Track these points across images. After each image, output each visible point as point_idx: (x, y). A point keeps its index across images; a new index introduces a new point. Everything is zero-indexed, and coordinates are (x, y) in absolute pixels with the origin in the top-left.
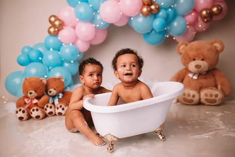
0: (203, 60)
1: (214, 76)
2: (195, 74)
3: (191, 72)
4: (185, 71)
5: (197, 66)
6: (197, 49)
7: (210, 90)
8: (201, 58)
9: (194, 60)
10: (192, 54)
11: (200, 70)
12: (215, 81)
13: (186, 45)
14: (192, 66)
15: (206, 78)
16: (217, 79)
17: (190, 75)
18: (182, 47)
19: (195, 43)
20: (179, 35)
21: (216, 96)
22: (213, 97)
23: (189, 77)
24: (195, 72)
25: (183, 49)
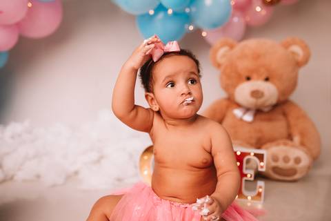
0: (267, 79)
1: (285, 115)
2: (247, 110)
3: (239, 106)
4: (225, 103)
5: (256, 94)
6: (257, 57)
7: (282, 148)
8: (264, 76)
9: (248, 79)
10: (244, 65)
11: (260, 101)
12: (289, 126)
13: (232, 47)
14: (243, 92)
15: (270, 120)
16: (292, 121)
17: (238, 112)
18: (222, 51)
19: (252, 43)
20: (215, 25)
21: (298, 161)
22: (291, 164)
23: (234, 116)
24: (249, 106)
25: (224, 56)
